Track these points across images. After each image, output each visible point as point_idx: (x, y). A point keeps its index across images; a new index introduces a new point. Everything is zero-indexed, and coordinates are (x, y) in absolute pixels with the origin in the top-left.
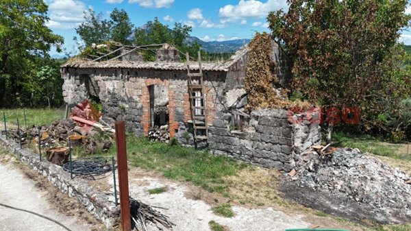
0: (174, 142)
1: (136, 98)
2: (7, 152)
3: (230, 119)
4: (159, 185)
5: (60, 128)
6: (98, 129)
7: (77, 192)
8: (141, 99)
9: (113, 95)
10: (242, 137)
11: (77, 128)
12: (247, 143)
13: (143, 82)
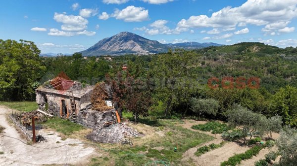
0: (68, 120)
1: (58, 104)
2: (12, 122)
3: (82, 113)
4: (52, 133)
5: (31, 114)
6: (44, 115)
7: (27, 134)
8: (60, 104)
9: (51, 102)
10: (85, 119)
11: (37, 114)
12: (86, 121)
13: (60, 98)
